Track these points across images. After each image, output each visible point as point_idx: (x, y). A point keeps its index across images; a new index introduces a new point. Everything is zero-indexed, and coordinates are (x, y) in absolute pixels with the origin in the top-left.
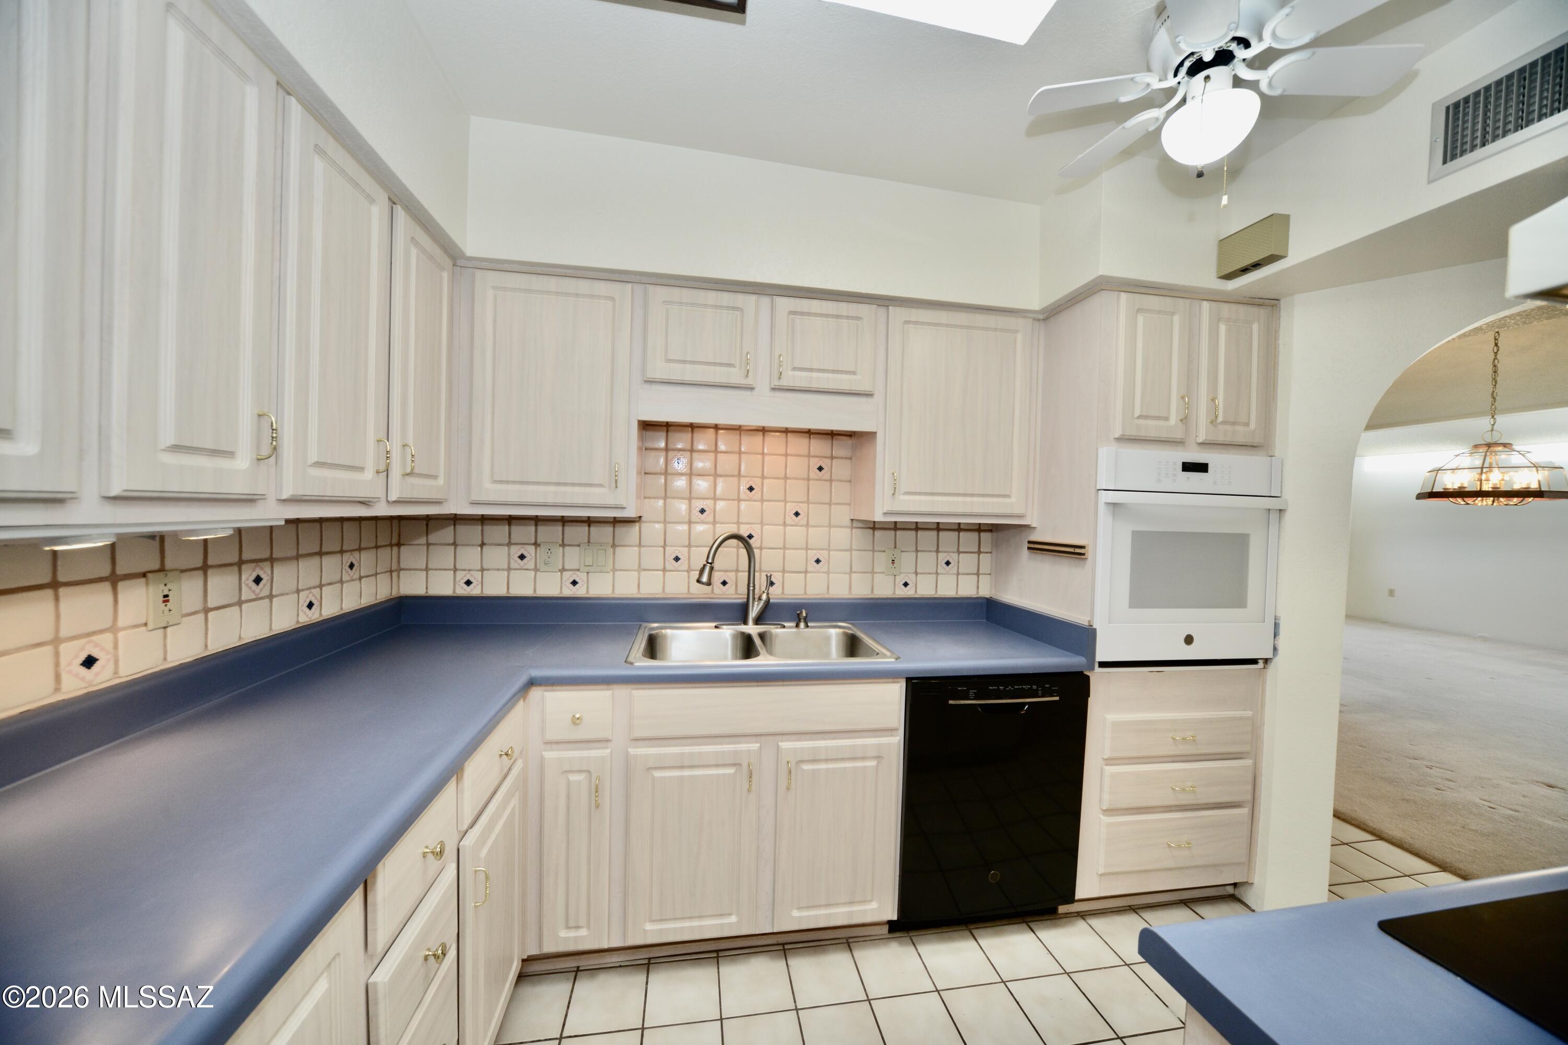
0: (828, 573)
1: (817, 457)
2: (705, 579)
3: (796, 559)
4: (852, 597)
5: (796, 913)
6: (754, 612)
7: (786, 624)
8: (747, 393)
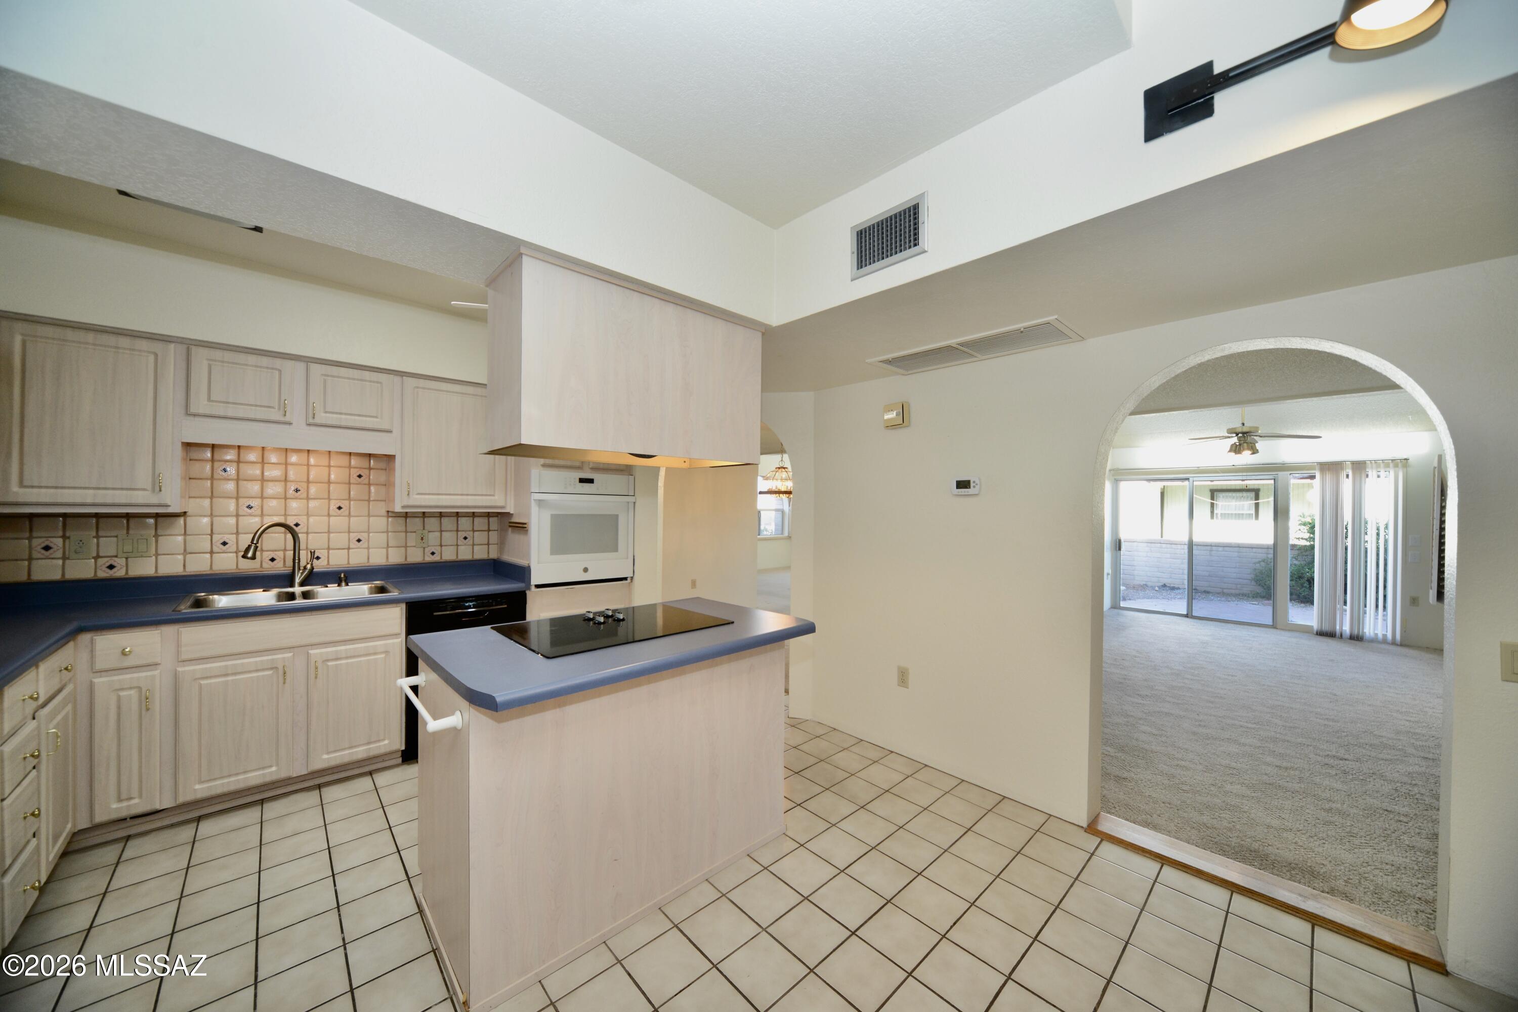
0: (368, 548)
1: (357, 468)
2: (250, 555)
3: (340, 539)
4: (389, 564)
5: (325, 756)
6: (298, 580)
7: (329, 585)
8: (287, 426)
